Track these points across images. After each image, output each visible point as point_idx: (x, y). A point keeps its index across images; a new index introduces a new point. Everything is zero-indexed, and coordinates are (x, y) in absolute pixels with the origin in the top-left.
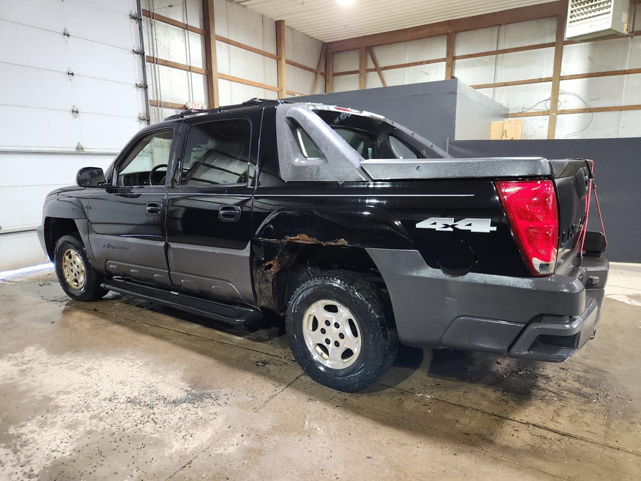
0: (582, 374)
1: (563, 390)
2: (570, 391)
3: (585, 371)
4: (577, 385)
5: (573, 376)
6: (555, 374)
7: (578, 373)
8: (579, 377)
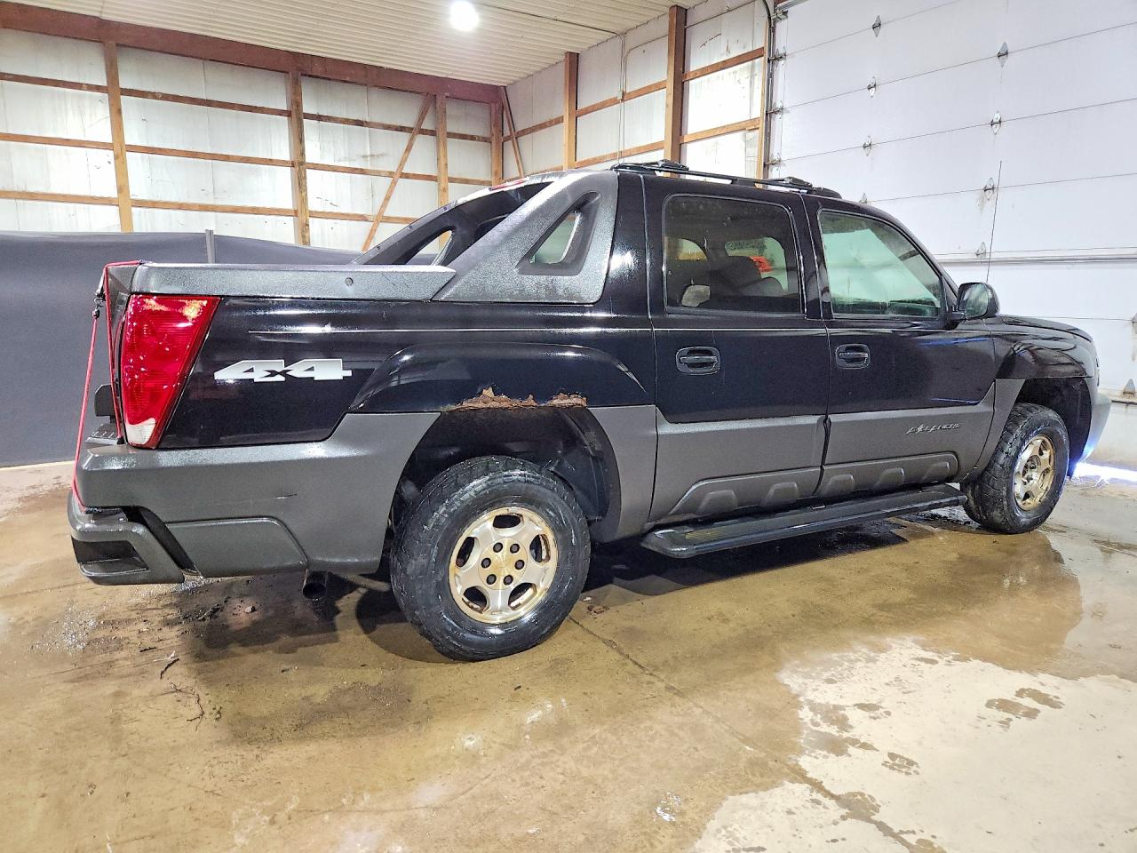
0: (118, 655)
1: (139, 618)
2: (129, 621)
3: (111, 664)
4: (120, 634)
5: (129, 645)
6: (160, 635)
7: (123, 654)
8: (120, 648)
